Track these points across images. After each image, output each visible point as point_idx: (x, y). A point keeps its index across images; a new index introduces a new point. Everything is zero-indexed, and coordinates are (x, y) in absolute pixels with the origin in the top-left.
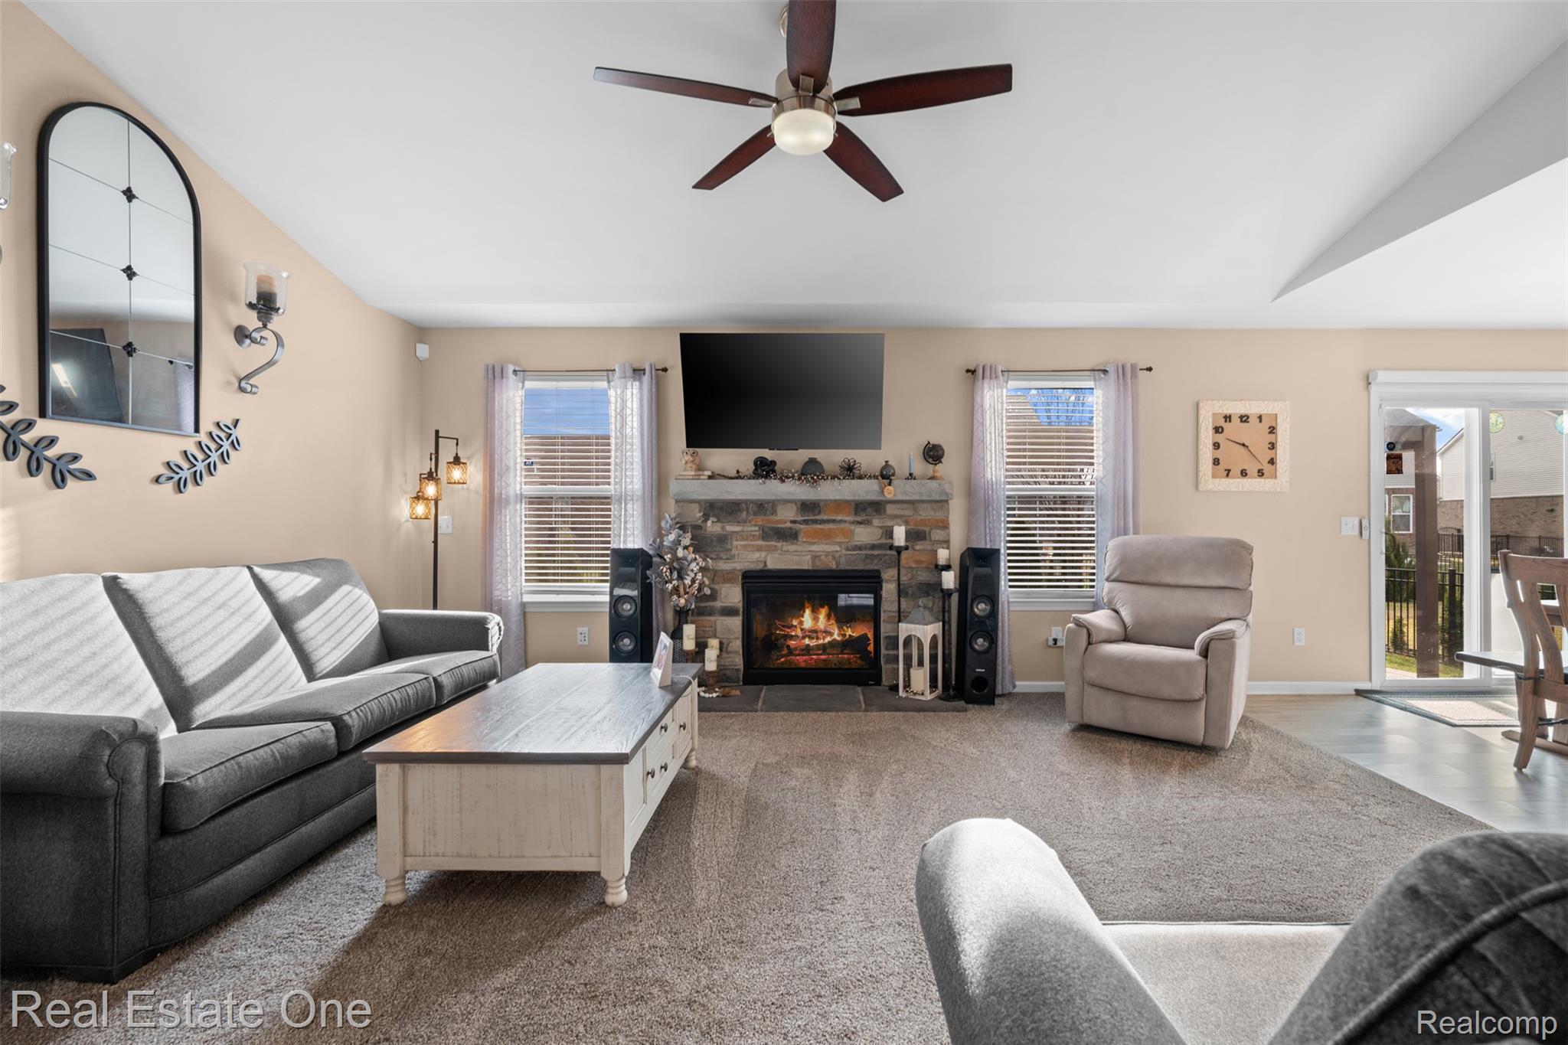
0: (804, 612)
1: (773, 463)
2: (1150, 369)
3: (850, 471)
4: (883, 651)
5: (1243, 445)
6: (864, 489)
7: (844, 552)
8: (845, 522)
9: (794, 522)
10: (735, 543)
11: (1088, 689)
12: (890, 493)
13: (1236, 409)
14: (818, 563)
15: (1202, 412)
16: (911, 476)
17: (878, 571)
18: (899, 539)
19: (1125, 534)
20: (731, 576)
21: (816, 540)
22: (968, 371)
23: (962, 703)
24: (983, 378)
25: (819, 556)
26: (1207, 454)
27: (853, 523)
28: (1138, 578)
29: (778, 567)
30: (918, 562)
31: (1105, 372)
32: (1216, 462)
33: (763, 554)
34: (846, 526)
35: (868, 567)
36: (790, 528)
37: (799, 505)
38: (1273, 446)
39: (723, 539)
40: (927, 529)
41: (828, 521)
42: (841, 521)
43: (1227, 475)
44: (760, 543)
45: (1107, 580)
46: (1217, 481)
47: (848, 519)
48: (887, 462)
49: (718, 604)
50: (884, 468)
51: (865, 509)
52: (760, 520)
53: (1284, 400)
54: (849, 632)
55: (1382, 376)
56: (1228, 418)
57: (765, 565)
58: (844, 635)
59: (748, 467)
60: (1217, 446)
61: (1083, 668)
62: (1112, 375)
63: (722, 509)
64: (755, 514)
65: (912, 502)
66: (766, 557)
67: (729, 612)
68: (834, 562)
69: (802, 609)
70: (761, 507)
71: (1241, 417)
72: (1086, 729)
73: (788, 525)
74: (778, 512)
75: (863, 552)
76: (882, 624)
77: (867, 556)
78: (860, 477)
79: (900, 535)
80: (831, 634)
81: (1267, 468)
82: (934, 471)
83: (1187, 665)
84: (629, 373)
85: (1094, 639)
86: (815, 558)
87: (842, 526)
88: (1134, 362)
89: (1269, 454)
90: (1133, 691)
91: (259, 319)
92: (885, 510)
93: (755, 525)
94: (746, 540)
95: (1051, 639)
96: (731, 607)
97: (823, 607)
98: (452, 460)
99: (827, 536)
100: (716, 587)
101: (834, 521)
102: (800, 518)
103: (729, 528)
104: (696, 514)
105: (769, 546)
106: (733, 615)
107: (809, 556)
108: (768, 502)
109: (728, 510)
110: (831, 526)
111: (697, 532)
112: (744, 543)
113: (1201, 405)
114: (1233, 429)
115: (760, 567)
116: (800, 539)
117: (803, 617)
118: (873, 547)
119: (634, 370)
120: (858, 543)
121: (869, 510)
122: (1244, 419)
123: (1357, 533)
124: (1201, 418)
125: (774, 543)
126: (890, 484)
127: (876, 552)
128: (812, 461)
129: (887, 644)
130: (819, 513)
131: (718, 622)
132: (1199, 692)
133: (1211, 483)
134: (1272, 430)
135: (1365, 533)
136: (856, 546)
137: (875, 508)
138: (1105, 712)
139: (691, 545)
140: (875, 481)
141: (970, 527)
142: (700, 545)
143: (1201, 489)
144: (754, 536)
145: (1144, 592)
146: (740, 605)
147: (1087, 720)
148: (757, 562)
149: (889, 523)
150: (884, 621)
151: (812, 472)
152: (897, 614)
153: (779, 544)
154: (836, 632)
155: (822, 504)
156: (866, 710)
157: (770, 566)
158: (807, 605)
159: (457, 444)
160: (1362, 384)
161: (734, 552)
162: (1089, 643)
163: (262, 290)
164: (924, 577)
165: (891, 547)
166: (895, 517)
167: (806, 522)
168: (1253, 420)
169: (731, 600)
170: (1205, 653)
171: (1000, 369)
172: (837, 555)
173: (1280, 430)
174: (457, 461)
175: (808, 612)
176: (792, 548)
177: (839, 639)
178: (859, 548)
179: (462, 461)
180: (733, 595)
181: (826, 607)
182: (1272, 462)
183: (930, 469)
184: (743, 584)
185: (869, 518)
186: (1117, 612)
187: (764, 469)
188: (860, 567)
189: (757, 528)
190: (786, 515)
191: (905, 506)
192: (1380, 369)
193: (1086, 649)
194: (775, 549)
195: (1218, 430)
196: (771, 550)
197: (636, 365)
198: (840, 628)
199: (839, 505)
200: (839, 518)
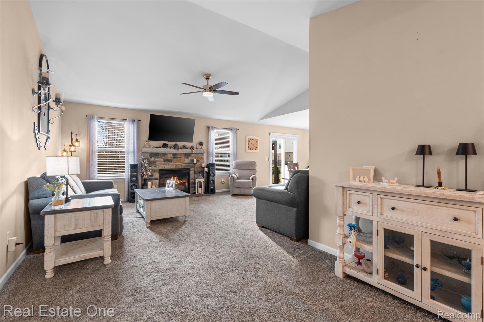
0: (171, 178)
1: (168, 145)
2: (239, 129)
3: (184, 147)
4: (190, 186)
5: (253, 144)
6: (188, 151)
7: (182, 165)
8: (183, 158)
9: (171, 158)
10: (157, 163)
11: (234, 188)
12: (194, 152)
13: (252, 138)
14: (177, 167)
15: (247, 138)
16: (197, 148)
17: (189, 168)
18: (195, 162)
19: (235, 160)
20: (156, 171)
21: (176, 162)
22: (208, 127)
23: (209, 194)
24: (211, 129)
25: (177, 166)
26: (247, 146)
27: (184, 158)
28: (239, 168)
29: (168, 168)
30: (198, 166)
31: (232, 129)
32: (249, 147)
33: (164, 165)
34: (183, 159)
35: (188, 168)
36: (171, 159)
37: (172, 154)
38: (257, 145)
39: (154, 162)
40: (199, 159)
41: (179, 158)
42: (182, 158)
43: (250, 150)
44: (163, 163)
45: (233, 169)
46: (249, 150)
47: (183, 157)
48: (192, 145)
49: (153, 177)
50: (191, 146)
51: (187, 155)
52: (164, 157)
53: (258, 137)
54: (181, 182)
55: (272, 134)
56: (250, 139)
57: (165, 168)
58: (180, 182)
59: (161, 145)
60: (249, 144)
61: (233, 184)
62: (233, 130)
63: (154, 155)
64: (162, 156)
65: (196, 154)
66: (165, 166)
67: (156, 179)
68: (180, 167)
69: (171, 177)
70: (164, 154)
71: (252, 139)
72: (234, 195)
73: (170, 159)
74: (168, 156)
75: (187, 164)
76: (190, 180)
77: (188, 165)
78: (187, 148)
79: (195, 161)
80: (177, 182)
81: (256, 148)
82: (201, 147)
83: (250, 182)
84: (131, 121)
85: (235, 179)
86: (176, 166)
87: (182, 159)
88: (237, 128)
89: (256, 146)
90: (242, 187)
91: (56, 105)
92: (191, 155)
93: (162, 159)
94: (160, 162)
95: (222, 181)
96: (156, 178)
97: (175, 177)
98: (75, 140)
99: (179, 161)
100: (153, 173)
101: (180, 158)
102: (173, 157)
103: (156, 159)
104: (148, 156)
105: (166, 163)
106: (157, 180)
107: (175, 166)
108: (165, 153)
109: (156, 155)
110: (180, 159)
111: (148, 160)
112: (159, 163)
113: (247, 137)
114: (251, 141)
115: (164, 168)
116: (173, 162)
117: (171, 179)
118: (189, 163)
119: (132, 120)
120: (186, 163)
121: (188, 155)
122: (253, 139)
123: (268, 160)
124: (247, 139)
125: (167, 163)
126: (194, 150)
127: (189, 165)
128: (176, 144)
129: (192, 184)
130: (177, 156)
131: (153, 182)
132: (252, 186)
133: (248, 151)
134: (257, 142)
135: (269, 160)
136: (185, 163)
137: (189, 155)
138: (237, 191)
139: (148, 163)
140: (190, 149)
141: (208, 159)
142: (150, 163)
143: (247, 152)
144: (162, 161)
145: (240, 171)
146: (158, 177)
147: (234, 194)
148: (162, 167)
149: (192, 158)
150: (191, 179)
151: (175, 146)
152: (194, 178)
153: (168, 163)
154: (178, 182)
155: (178, 154)
156: (192, 197)
157: (166, 168)
158: (172, 176)
159: (77, 136)
160: (269, 134)
161: (157, 165)
162: (234, 180)
163: (57, 97)
164: (200, 169)
165: (193, 163)
166: (193, 157)
167: (174, 158)
168: (254, 140)
169: (156, 176)
170: (252, 180)
171: (214, 127)
172: (181, 165)
173: (258, 142)
174: (77, 140)
175: (172, 178)
176: (171, 164)
177: (179, 183)
178: (186, 164)
179: (78, 140)
180: (157, 175)
181: (176, 177)
182: (257, 147)
183: (200, 147)
184: (159, 172)
185: (188, 157)
186: (235, 174)
187: (165, 146)
188: (186, 168)
189: (163, 159)
190: (170, 156)
191: (195, 154)
192: (272, 132)
193: (233, 181)
194: (167, 164)
195: (249, 141)
196: (166, 164)
197: (133, 119)
198: (179, 181)
199: (181, 154)
200: (181, 157)
